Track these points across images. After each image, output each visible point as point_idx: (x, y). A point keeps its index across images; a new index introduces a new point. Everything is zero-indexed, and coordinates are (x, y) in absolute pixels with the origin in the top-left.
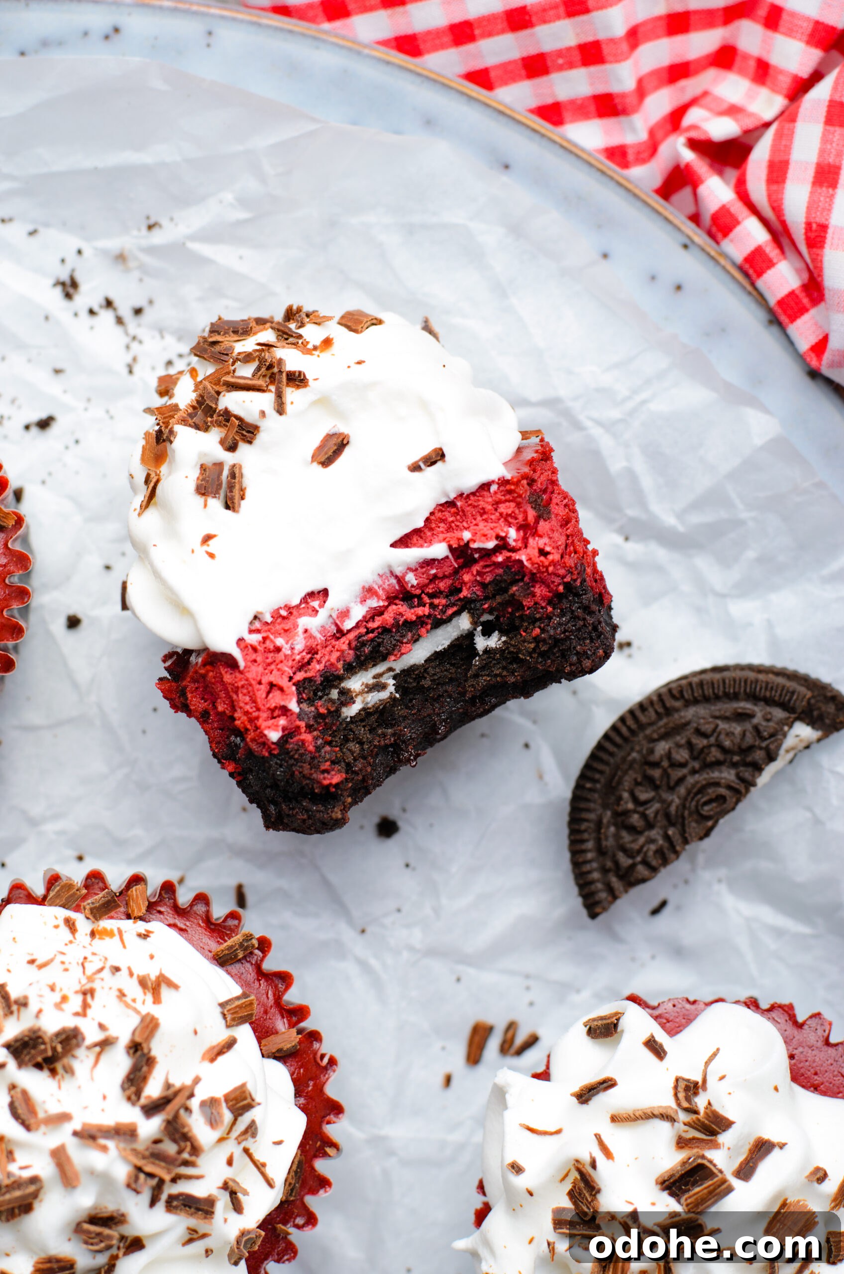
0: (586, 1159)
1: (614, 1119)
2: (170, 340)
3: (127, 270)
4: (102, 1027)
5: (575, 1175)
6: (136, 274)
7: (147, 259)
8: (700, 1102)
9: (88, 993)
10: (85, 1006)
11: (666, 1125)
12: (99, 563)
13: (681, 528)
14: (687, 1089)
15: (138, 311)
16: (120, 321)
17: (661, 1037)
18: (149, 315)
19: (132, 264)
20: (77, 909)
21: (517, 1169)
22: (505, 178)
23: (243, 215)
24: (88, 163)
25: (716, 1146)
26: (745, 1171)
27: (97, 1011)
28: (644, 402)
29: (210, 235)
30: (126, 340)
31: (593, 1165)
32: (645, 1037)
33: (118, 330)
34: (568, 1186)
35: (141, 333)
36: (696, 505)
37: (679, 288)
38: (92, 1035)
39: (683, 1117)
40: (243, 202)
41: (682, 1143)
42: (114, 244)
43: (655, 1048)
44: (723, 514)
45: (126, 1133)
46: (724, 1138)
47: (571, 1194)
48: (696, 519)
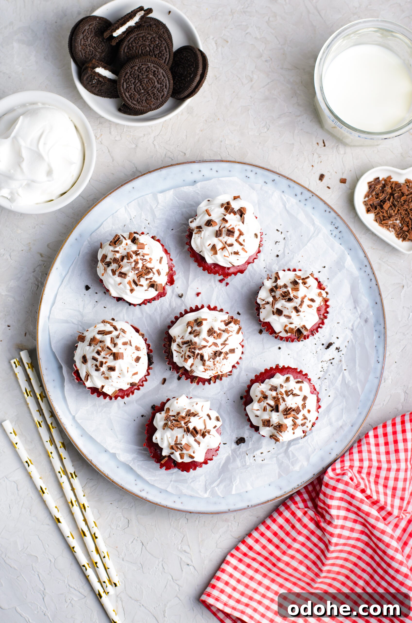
0: (199, 415)
1: (204, 420)
2: (326, 368)
3: (339, 362)
4: (211, 361)
5: (196, 413)
6: (338, 363)
7: (340, 365)
8: (207, 434)
9: (215, 365)
10: (214, 363)
11: (204, 428)
12: (290, 353)
13: (289, 451)
14: (209, 432)
15: (331, 363)
16: (330, 360)
17: (217, 428)
18: (331, 365)
19: (340, 363)
20: (222, 375)
21: (197, 404)
22: (350, 426)
23: (347, 382)
24: (357, 356)
25: (200, 436)
26: (196, 440)
27: (212, 363)
28: (311, 446)
29: (344, 377)
30: (327, 361)
31: (198, 416)
32: (217, 425)
33: (329, 360)
34: (194, 412)
35: (328, 363)
36: (293, 453)
37: (330, 453)
38: (211, 360)
39: (205, 431)
40: (349, 382)
41: (201, 430)
42: (343, 360)
43: (215, 427)
44: (291, 457)
45: (200, 349)
46: (201, 437)
47: (193, 413)
48: (290, 453)
